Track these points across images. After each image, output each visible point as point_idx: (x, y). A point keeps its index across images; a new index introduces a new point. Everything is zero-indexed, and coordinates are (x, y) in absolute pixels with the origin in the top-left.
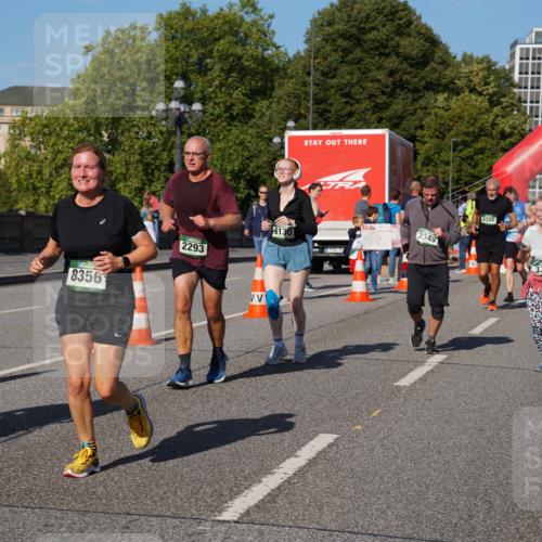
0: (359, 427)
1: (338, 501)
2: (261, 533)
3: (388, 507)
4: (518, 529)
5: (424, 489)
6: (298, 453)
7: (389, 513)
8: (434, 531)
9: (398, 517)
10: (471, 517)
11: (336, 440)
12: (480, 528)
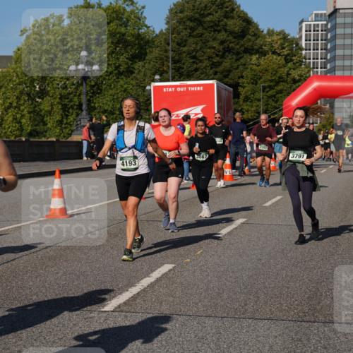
0: (189, 260)
1: (171, 299)
2: (126, 317)
3: (200, 301)
4: (271, 310)
5: (221, 291)
6: (151, 275)
7: (200, 304)
8: (224, 312)
9: (204, 306)
10: (246, 305)
11: (174, 268)
12: (249, 310)
